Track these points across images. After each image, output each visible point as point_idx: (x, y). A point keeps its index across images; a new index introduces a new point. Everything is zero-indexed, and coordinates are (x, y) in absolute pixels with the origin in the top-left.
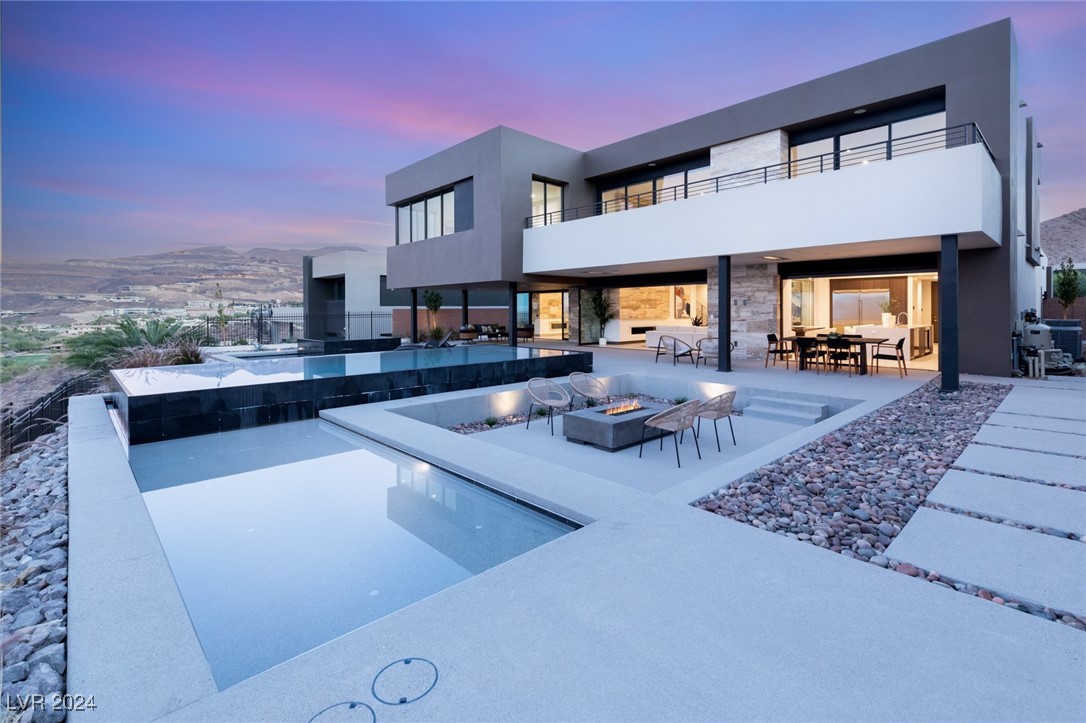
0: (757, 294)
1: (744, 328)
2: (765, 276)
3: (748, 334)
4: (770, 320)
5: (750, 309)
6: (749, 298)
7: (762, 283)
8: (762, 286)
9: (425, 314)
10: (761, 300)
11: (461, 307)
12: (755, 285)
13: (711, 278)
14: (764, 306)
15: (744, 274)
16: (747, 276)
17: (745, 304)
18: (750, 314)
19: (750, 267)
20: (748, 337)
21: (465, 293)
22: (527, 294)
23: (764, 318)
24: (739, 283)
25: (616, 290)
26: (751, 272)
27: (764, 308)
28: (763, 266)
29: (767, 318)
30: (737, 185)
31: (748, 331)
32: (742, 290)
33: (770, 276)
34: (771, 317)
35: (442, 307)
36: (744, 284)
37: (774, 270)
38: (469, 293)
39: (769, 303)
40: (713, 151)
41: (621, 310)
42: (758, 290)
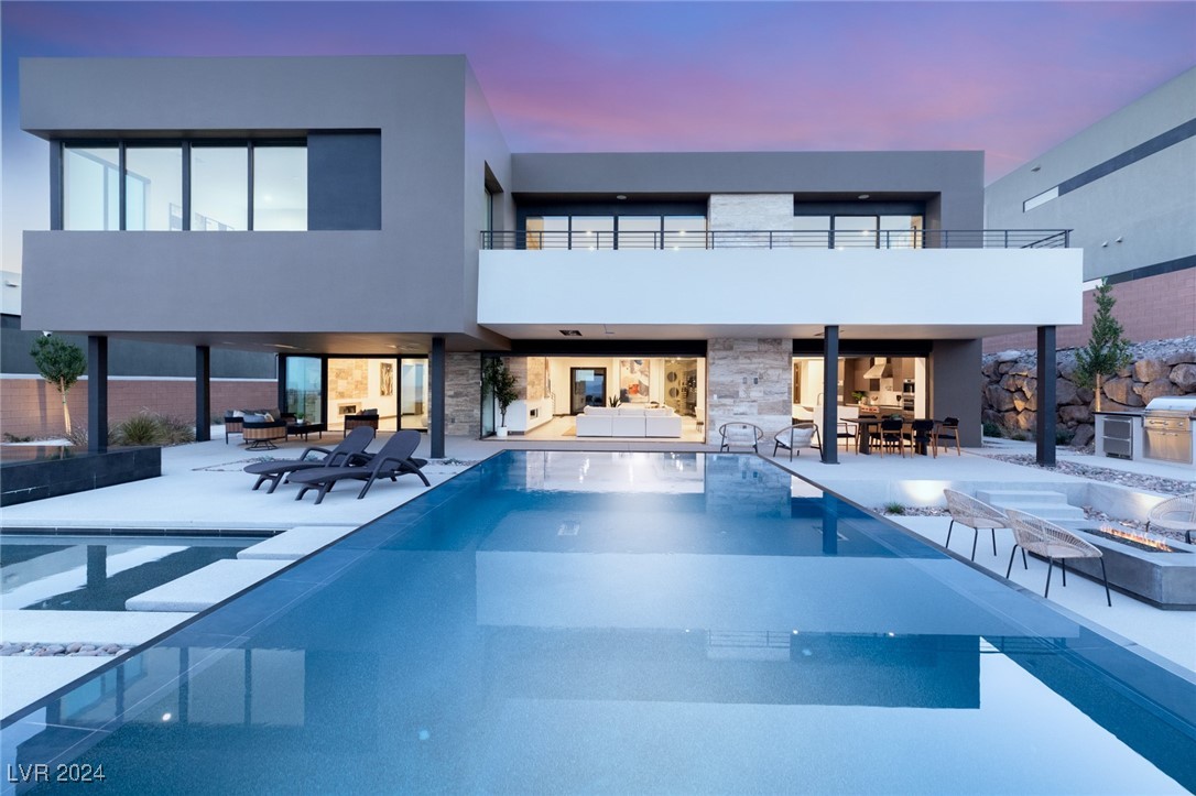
0: (770, 372)
1: (755, 411)
2: (779, 352)
3: (760, 417)
4: (784, 401)
5: (762, 388)
6: (761, 377)
7: (776, 360)
8: (775, 363)
9: (35, 392)
10: (775, 378)
11: (194, 379)
12: (768, 362)
13: (714, 350)
14: (778, 386)
15: (756, 349)
16: (759, 351)
17: (756, 382)
18: (761, 395)
19: (762, 341)
20: (758, 420)
21: (204, 351)
22: (319, 361)
23: (778, 398)
24: (749, 358)
25: (521, 359)
26: (764, 347)
27: (777, 387)
28: (777, 341)
29: (781, 399)
30: (743, 244)
31: (760, 413)
32: (753, 366)
33: (785, 352)
34: (785, 397)
35: (79, 378)
36: (755, 360)
37: (790, 346)
38: (212, 350)
39: (784, 382)
40: (714, 200)
41: (529, 388)
42: (772, 368)
